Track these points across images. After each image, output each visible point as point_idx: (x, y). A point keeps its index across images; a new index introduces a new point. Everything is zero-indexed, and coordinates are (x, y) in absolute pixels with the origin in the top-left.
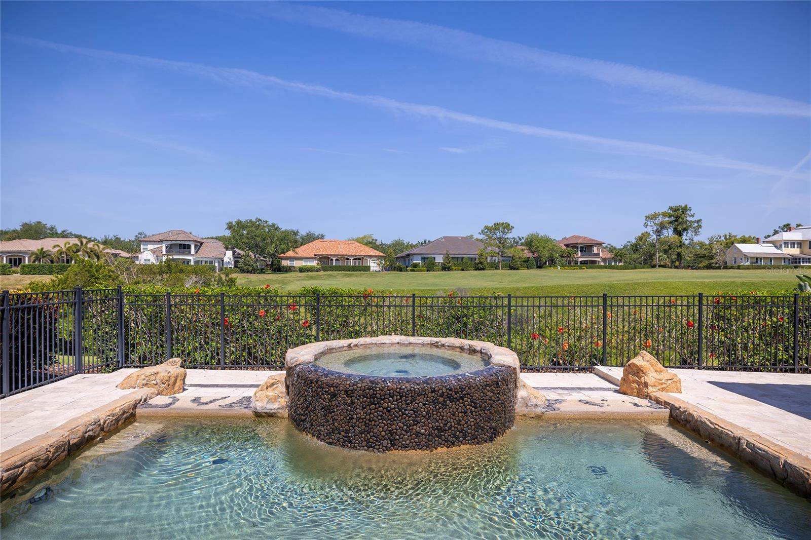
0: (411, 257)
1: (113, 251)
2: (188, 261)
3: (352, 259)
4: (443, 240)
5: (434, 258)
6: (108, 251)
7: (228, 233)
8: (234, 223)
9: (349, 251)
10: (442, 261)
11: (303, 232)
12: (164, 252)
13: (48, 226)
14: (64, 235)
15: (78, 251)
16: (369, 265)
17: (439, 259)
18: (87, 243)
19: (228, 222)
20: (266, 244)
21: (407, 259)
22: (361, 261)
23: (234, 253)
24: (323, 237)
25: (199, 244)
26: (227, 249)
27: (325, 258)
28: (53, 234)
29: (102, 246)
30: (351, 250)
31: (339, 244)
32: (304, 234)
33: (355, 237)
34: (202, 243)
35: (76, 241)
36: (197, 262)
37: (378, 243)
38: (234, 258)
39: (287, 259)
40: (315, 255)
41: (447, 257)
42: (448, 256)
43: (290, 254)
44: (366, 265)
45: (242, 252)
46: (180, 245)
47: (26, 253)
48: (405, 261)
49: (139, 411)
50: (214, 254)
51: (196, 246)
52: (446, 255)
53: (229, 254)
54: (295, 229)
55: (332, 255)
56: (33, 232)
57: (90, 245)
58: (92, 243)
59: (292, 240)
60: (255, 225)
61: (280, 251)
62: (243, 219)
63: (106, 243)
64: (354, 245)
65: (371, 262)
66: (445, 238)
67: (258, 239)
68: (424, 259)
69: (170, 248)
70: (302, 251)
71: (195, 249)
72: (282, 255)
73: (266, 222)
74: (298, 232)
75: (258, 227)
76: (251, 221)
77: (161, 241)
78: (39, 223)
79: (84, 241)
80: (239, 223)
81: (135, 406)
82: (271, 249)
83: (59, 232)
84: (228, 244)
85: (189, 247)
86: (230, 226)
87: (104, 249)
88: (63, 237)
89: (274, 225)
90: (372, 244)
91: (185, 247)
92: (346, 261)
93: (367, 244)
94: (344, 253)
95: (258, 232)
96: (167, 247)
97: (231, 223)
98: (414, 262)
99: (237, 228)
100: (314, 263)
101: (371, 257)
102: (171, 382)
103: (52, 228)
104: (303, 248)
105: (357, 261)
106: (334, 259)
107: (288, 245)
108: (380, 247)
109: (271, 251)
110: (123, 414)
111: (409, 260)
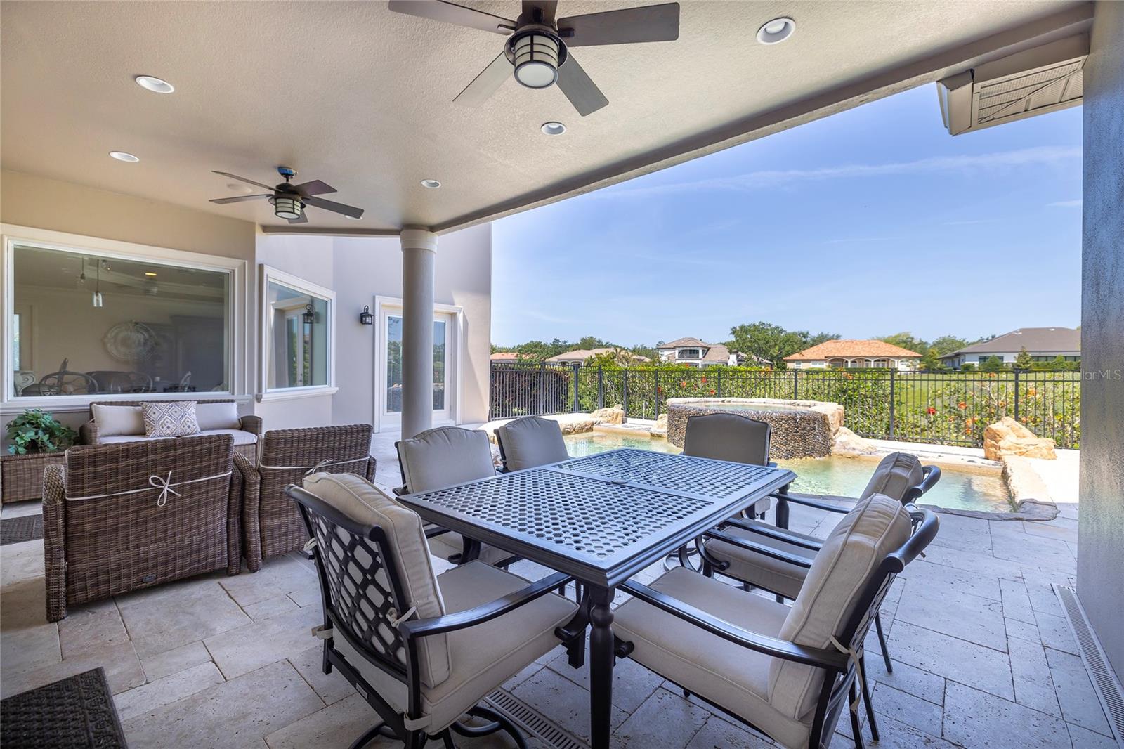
0: (962, 357)
1: (638, 357)
2: (697, 365)
3: (873, 361)
4: (1021, 333)
5: (1002, 358)
6: (635, 357)
7: (732, 338)
8: (738, 328)
9: (869, 352)
10: (1016, 362)
11: (814, 333)
12: (677, 357)
13: (597, 339)
14: (607, 346)
15: (614, 357)
16: (896, 367)
17: (1010, 359)
18: (620, 351)
19: (732, 327)
20: (770, 346)
21: (956, 360)
22: (886, 363)
23: (738, 356)
24: (838, 337)
25: (706, 349)
26: (731, 352)
27: (838, 360)
28: (600, 345)
29: (630, 353)
30: (872, 350)
31: (856, 344)
32: (816, 336)
33: (880, 336)
34: (709, 349)
35: (611, 350)
36: (704, 366)
37: (916, 342)
38: (738, 361)
39: (793, 361)
40: (826, 357)
41: (1023, 355)
42: (1025, 354)
43: (796, 356)
44: (893, 367)
45: (745, 355)
46: (690, 350)
47: (582, 360)
48: (953, 362)
49: (595, 427)
50: (719, 358)
51: (703, 351)
52: (1021, 354)
53: (733, 357)
54: (804, 331)
55: (846, 357)
56: (587, 345)
57: (622, 353)
58: (624, 351)
59: (801, 342)
60: (759, 329)
61: (784, 353)
62: (747, 324)
63: (634, 351)
64: (877, 345)
65: (900, 363)
66: (1021, 330)
67: (761, 342)
68: (983, 359)
69: (682, 354)
70: (809, 353)
71: (703, 354)
72: (787, 358)
73: (770, 325)
74: (808, 333)
75: (761, 331)
76: (754, 325)
77: (675, 348)
78: (591, 337)
79: (619, 349)
80: (742, 327)
81: (593, 424)
82: (775, 351)
83: (604, 344)
84: (731, 348)
85: (698, 352)
86: (734, 332)
87: (632, 356)
88: (606, 347)
89: (778, 327)
90: (907, 343)
91: (693, 353)
92: (865, 363)
93: (897, 344)
94: (863, 354)
95: (760, 336)
96: (679, 353)
97: (735, 328)
98: (966, 363)
99: (740, 332)
100: (824, 366)
101: (899, 357)
102: (614, 416)
103: (599, 341)
104: (811, 350)
105: (881, 363)
106: (849, 361)
107: (793, 346)
108: (919, 346)
109: (773, 353)
110: (586, 426)
111: (959, 361)
